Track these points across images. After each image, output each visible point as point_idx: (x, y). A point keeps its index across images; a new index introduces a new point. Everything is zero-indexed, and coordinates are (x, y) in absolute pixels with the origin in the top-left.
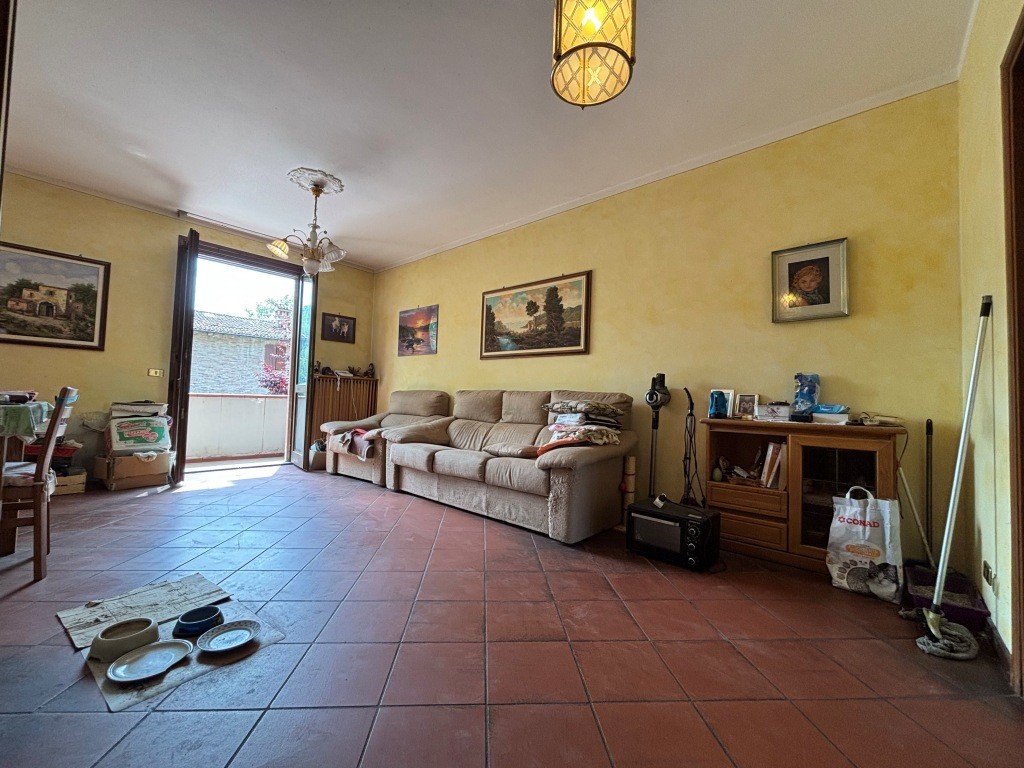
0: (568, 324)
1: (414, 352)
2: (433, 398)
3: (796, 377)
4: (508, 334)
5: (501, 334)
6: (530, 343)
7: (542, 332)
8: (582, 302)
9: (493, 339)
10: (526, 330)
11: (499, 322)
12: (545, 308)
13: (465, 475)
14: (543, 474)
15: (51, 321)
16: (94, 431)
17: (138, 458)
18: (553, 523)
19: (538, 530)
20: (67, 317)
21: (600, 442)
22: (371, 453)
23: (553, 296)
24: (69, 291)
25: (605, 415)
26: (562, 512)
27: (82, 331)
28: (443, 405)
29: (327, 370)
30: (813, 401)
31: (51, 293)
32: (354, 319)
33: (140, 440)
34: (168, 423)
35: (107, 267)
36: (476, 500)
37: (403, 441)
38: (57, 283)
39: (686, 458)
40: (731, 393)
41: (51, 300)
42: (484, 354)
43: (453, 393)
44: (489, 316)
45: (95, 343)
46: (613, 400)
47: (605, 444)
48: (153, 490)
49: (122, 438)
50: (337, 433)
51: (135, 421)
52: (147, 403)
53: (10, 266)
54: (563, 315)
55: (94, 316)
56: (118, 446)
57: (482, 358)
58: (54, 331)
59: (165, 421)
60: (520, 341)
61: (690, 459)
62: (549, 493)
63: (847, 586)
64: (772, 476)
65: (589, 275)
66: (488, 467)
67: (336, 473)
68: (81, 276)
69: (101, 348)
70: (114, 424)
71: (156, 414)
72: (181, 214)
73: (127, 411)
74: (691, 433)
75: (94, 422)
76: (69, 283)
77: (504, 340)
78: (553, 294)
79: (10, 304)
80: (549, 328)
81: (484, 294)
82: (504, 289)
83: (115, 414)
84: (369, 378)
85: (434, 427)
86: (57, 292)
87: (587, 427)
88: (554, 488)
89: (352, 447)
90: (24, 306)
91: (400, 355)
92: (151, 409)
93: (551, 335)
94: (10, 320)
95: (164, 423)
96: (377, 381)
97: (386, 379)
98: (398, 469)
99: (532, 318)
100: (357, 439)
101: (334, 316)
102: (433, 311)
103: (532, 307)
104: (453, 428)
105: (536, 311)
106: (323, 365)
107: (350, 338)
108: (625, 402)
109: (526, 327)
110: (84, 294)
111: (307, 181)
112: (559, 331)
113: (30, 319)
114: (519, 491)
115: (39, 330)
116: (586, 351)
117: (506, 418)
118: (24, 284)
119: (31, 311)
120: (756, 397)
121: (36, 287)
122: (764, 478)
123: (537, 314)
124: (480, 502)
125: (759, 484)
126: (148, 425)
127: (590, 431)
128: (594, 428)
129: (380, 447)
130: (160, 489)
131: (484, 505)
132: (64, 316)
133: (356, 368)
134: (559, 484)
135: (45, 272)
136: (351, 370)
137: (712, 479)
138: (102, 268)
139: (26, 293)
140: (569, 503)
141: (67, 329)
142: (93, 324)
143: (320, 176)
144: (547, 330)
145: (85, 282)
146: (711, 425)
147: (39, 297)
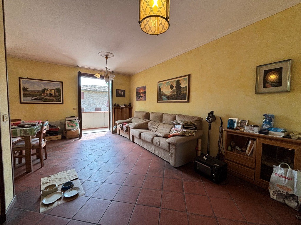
0: (182, 92)
1: (140, 100)
2: (145, 114)
3: (264, 115)
4: (165, 95)
5: (163, 95)
6: (171, 98)
7: (175, 95)
8: (187, 85)
9: (161, 96)
10: (170, 94)
11: (162, 91)
12: (176, 87)
13: (148, 141)
14: (168, 145)
15: (52, 98)
16: (63, 124)
17: (72, 131)
18: (171, 161)
19: (167, 161)
20: (55, 96)
21: (187, 135)
22: (127, 131)
23: (178, 83)
24: (55, 90)
25: (191, 126)
26: (173, 157)
27: (58, 99)
28: (147, 116)
29: (118, 105)
30: (270, 125)
31: (51, 91)
32: (125, 90)
33: (72, 126)
34: (79, 122)
35: (62, 83)
36: (151, 149)
37: (134, 128)
38: (52, 88)
39: (219, 141)
40: (237, 119)
41: (51, 93)
42: (158, 101)
43: (150, 112)
44: (160, 89)
45: (61, 102)
46: (195, 119)
47: (189, 136)
48: (75, 139)
49: (68, 126)
50: (119, 124)
51: (71, 122)
52: (74, 117)
53: (42, 85)
54: (181, 89)
55: (60, 96)
56: (67, 128)
57: (158, 102)
58: (52, 100)
59: (78, 121)
60: (168, 98)
61: (221, 141)
62: (170, 151)
63: (276, 199)
64: (251, 151)
65: (189, 76)
66: (154, 140)
67: (119, 135)
68: (57, 86)
69: (63, 103)
70: (66, 122)
71: (75, 120)
72: (78, 66)
73: (69, 119)
74: (221, 133)
75: (63, 121)
76: (54, 88)
77: (164, 97)
78: (178, 82)
79: (43, 94)
80: (177, 94)
81: (158, 82)
82: (164, 81)
83: (67, 120)
84: (129, 107)
85: (144, 124)
86: (52, 90)
87: (183, 130)
88: (171, 150)
89: (122, 129)
90: (45, 95)
91: (137, 100)
92: (74, 118)
93: (177, 96)
94: (43, 98)
95: (78, 122)
96: (131, 108)
97: (134, 107)
98: (133, 136)
99: (172, 90)
100: (123, 126)
101: (119, 90)
102: (145, 88)
103: (172, 87)
104: (149, 124)
105: (173, 88)
106: (117, 104)
107: (124, 96)
108: (199, 120)
109: (170, 93)
110: (58, 90)
111: (104, 55)
112: (180, 95)
113: (47, 98)
114: (162, 148)
115: (50, 100)
116: (188, 101)
117: (163, 122)
118: (45, 89)
119: (47, 96)
120: (247, 121)
121: (47, 90)
122: (247, 152)
123: (173, 89)
124: (152, 149)
125: (245, 154)
126: (74, 123)
127: (184, 131)
128: (185, 130)
129: (129, 129)
130: (77, 139)
131: (153, 150)
132: (54, 96)
133: (126, 104)
134: (172, 149)
135: (49, 86)
136: (125, 105)
137: (227, 150)
138: (61, 83)
139: (46, 91)
140: (175, 155)
141: (55, 100)
142: (60, 98)
143: (106, 53)
144: (176, 94)
145: (57, 87)
146: (228, 132)
147: (49, 92)
